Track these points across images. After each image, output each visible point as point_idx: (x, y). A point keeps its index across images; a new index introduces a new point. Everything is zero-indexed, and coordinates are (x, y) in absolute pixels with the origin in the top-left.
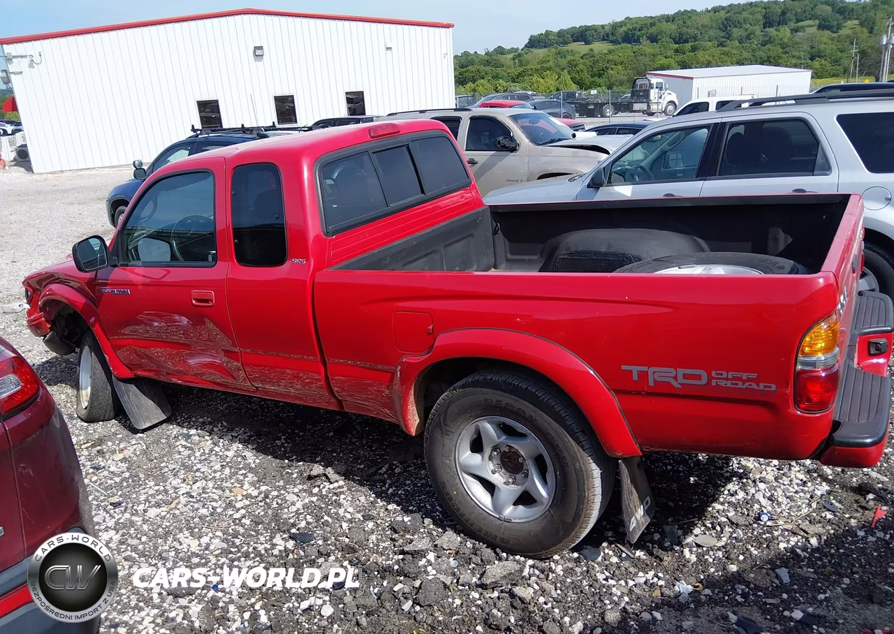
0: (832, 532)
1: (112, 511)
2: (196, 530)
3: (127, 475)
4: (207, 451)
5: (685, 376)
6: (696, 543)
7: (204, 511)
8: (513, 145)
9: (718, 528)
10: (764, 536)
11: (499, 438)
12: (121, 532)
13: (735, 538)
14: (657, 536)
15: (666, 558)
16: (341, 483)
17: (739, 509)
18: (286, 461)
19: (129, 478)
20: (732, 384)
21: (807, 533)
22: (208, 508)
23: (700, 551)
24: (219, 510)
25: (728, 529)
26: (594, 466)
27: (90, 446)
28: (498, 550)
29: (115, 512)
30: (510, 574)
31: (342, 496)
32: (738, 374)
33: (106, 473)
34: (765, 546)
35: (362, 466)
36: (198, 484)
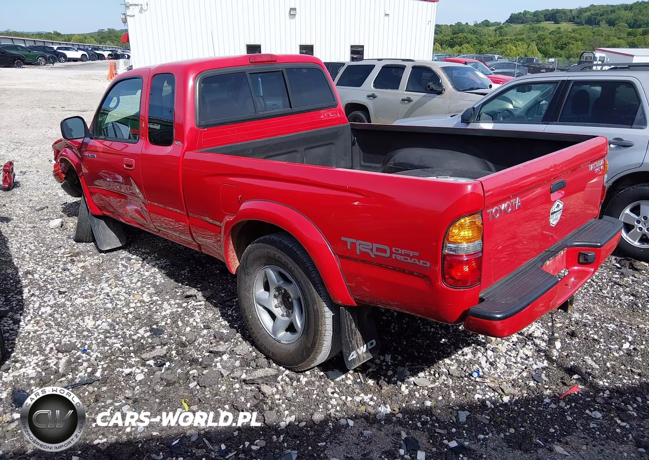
0: (525, 395)
1: (57, 296)
2: (98, 316)
3: (79, 276)
4: (135, 270)
5: (378, 250)
6: (414, 383)
7: (109, 305)
8: (439, 89)
9: (437, 375)
10: (467, 387)
11: (278, 282)
12: (54, 309)
13: (446, 384)
14: (390, 373)
15: (385, 387)
16: (203, 303)
17: (462, 366)
18: (180, 284)
19: (79, 278)
20: (404, 259)
21: (503, 392)
22: (113, 304)
23: (414, 388)
24: (119, 306)
25: (444, 377)
26: (327, 309)
27: (69, 256)
28: (271, 361)
29: (58, 297)
30: (266, 376)
31: (198, 311)
32: (407, 252)
33: (68, 273)
34: (464, 394)
35: (223, 295)
36: (117, 289)
